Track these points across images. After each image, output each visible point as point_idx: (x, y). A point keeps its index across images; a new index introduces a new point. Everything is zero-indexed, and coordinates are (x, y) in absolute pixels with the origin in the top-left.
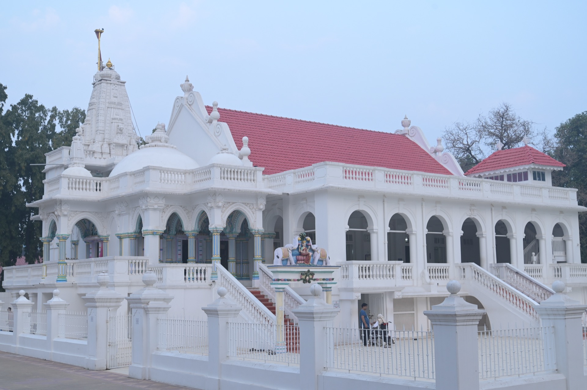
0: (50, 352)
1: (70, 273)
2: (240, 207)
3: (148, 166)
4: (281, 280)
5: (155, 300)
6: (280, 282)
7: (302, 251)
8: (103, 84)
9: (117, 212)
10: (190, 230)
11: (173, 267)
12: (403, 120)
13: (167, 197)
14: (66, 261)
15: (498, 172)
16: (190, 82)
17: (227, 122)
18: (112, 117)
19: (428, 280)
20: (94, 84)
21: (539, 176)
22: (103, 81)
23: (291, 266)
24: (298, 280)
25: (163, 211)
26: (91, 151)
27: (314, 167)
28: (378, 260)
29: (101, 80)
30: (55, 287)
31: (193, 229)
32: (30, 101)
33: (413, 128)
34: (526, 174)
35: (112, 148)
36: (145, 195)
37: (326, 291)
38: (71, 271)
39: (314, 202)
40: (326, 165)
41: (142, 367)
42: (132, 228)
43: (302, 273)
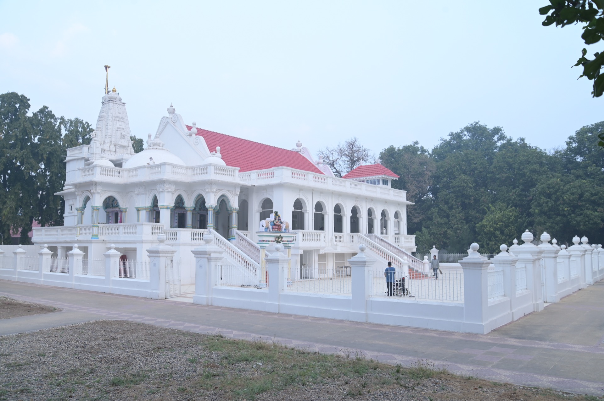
0: (109, 287)
1: (100, 233)
2: (226, 193)
3: (165, 163)
4: (264, 241)
5: (215, 252)
6: (264, 242)
7: (276, 223)
8: (111, 104)
9: (136, 192)
10: (189, 206)
11: (185, 231)
12: (297, 142)
13: (176, 184)
14: (98, 225)
15: (362, 179)
16: (173, 107)
17: (202, 136)
18: (117, 127)
19: (335, 243)
20: (103, 103)
21: (385, 182)
22: (111, 101)
23: (270, 232)
24: (274, 241)
25: (173, 193)
26: (103, 149)
27: (273, 169)
28: (309, 229)
29: (109, 101)
30: (91, 242)
31: (192, 206)
32: (46, 110)
33: (303, 148)
34: (378, 181)
35: (117, 148)
36: (162, 182)
37: (288, 248)
38: (101, 232)
39: (273, 191)
40: (283, 168)
41: (205, 296)
42: (148, 203)
43: (277, 237)
